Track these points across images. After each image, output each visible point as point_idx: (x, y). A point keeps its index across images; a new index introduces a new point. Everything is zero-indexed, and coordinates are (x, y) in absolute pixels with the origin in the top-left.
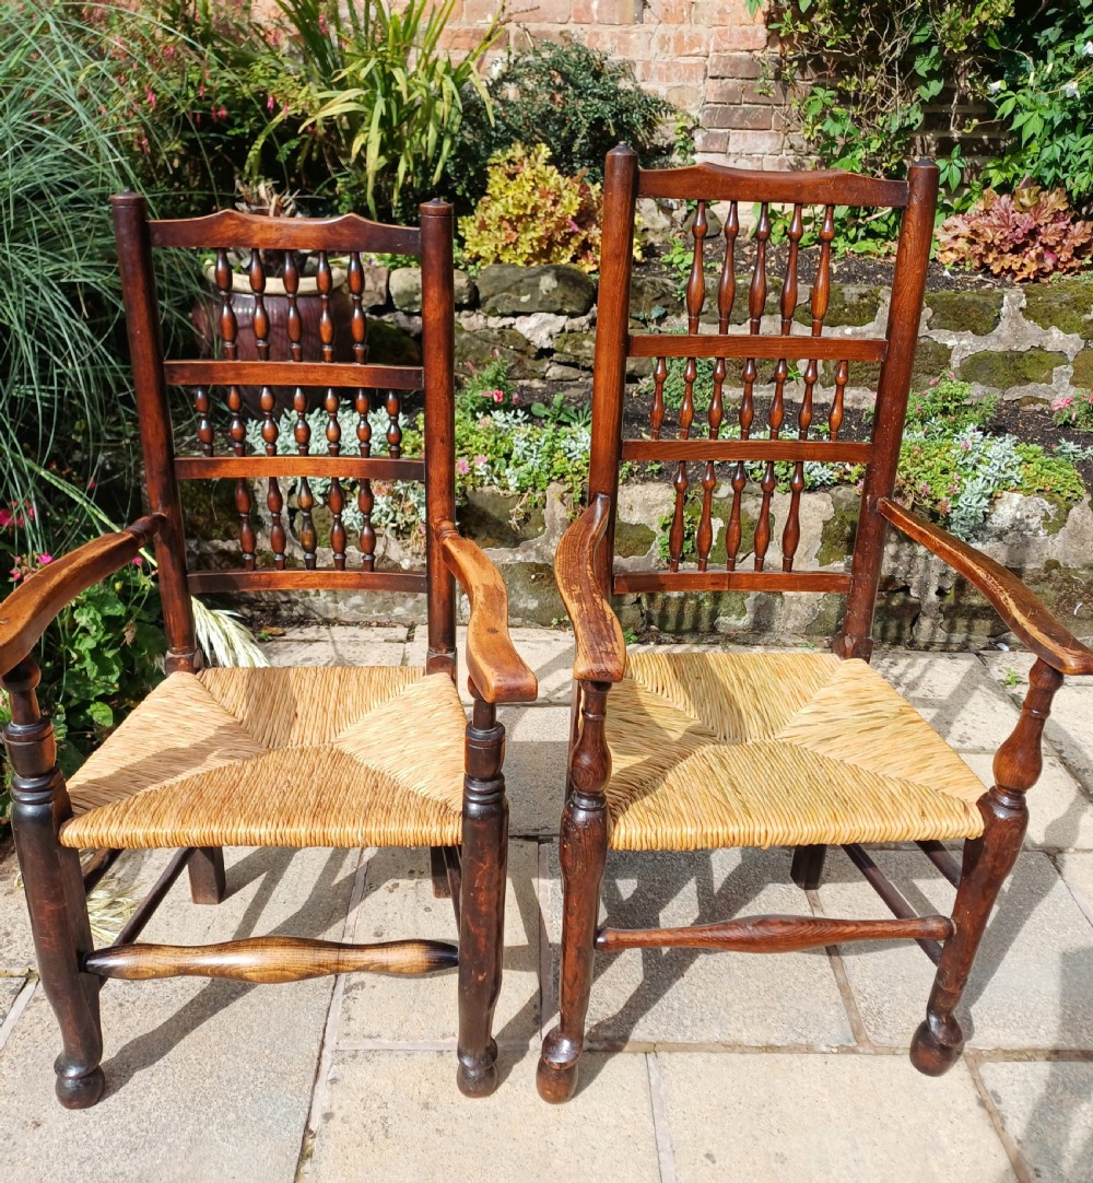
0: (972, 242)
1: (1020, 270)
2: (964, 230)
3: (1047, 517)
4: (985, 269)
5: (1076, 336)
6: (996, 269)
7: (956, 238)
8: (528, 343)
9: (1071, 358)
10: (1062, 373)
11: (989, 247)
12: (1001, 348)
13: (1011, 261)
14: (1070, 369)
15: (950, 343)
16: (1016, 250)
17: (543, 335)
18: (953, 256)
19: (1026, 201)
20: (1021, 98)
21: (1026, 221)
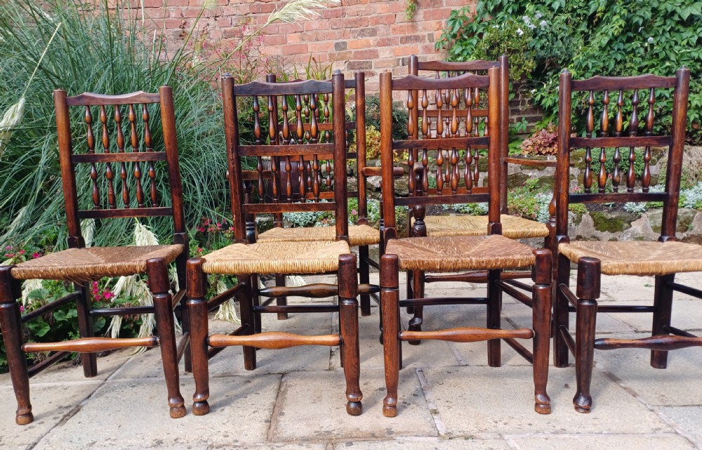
0: (533, 146)
1: (553, 152)
2: (530, 143)
3: (574, 218)
4: (540, 153)
5: (577, 168)
6: (544, 152)
7: (527, 147)
8: (372, 186)
9: (576, 177)
10: (574, 182)
11: (540, 145)
12: (549, 175)
13: (548, 149)
14: (577, 181)
15: (530, 175)
16: (550, 146)
17: (378, 182)
18: (528, 152)
19: (551, 131)
20: (543, 94)
21: (552, 136)
